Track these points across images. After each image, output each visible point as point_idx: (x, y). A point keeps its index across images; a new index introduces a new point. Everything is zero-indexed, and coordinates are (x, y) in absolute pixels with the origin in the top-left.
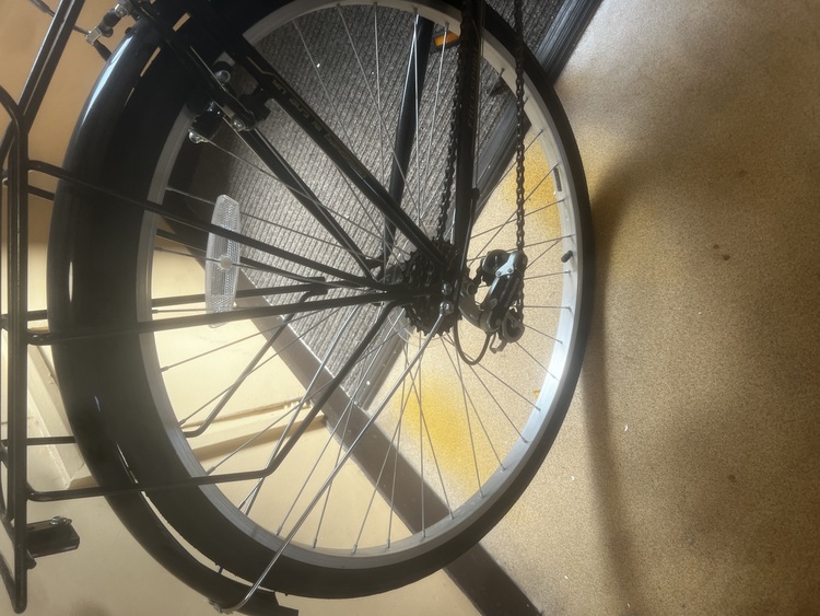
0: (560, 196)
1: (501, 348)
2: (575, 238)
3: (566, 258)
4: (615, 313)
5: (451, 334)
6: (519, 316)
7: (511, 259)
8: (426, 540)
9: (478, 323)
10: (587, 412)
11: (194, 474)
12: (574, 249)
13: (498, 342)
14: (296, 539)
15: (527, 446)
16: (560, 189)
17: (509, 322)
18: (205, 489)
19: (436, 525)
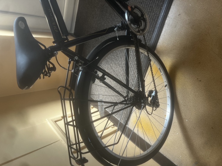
0: (162, 74)
1: (156, 109)
2: (167, 82)
3: (165, 86)
4: (179, 96)
5: (145, 109)
6: (158, 102)
7: (154, 92)
8: (148, 152)
9: (150, 106)
10: (177, 118)
11: (104, 146)
12: (167, 84)
13: (155, 108)
14: (123, 156)
15: (166, 129)
16: (161, 72)
17: (156, 104)
18: (106, 148)
19: (149, 149)
